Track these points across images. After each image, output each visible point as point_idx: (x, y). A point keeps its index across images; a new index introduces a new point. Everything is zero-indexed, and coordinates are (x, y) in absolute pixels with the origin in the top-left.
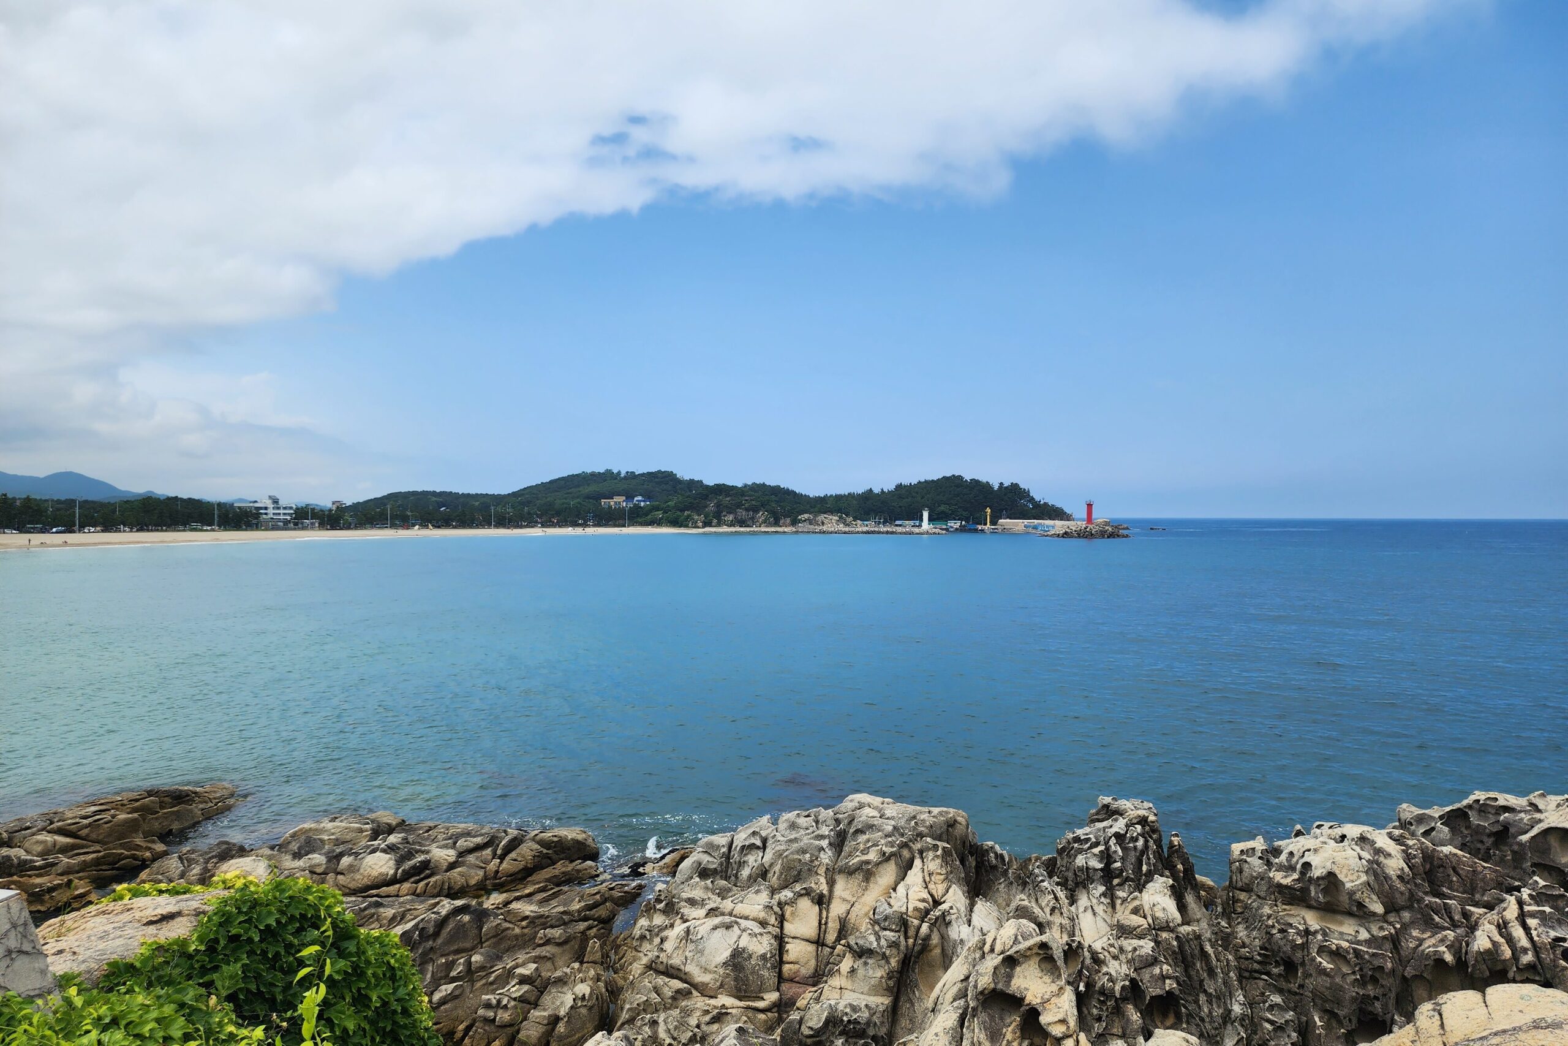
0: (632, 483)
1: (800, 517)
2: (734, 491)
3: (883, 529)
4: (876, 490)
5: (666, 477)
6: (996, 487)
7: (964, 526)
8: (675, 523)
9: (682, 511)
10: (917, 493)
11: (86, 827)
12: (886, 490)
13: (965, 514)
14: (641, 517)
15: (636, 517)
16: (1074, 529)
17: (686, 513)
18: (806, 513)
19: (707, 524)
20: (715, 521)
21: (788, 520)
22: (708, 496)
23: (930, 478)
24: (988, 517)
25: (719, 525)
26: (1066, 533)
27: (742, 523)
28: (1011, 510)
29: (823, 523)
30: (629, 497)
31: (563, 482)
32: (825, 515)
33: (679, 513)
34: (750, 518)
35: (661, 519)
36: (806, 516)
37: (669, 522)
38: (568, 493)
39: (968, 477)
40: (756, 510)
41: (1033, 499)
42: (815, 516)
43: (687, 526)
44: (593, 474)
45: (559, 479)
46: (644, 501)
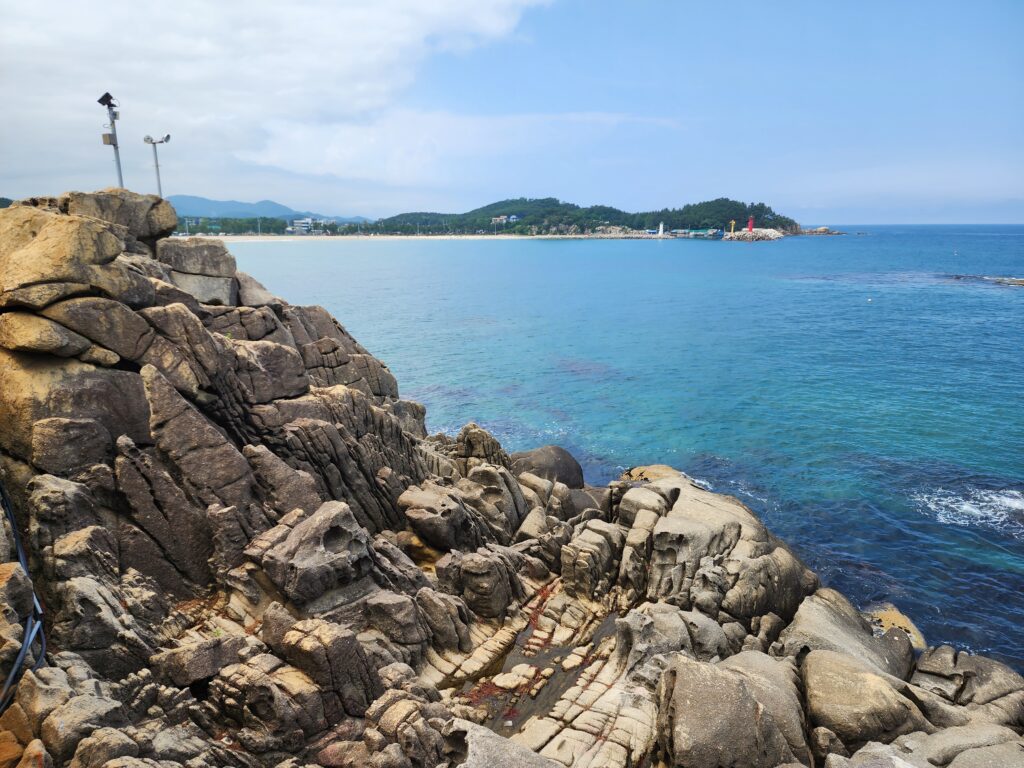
1: (597, 228)
8: (522, 232)
19: (539, 233)
20: (544, 231)
21: (590, 230)
24: (733, 226)
25: (546, 233)
27: (561, 232)
29: (609, 232)
32: (616, 227)
34: (566, 229)
39: (731, 199)
40: (570, 224)
42: (607, 227)
46: (516, 219)
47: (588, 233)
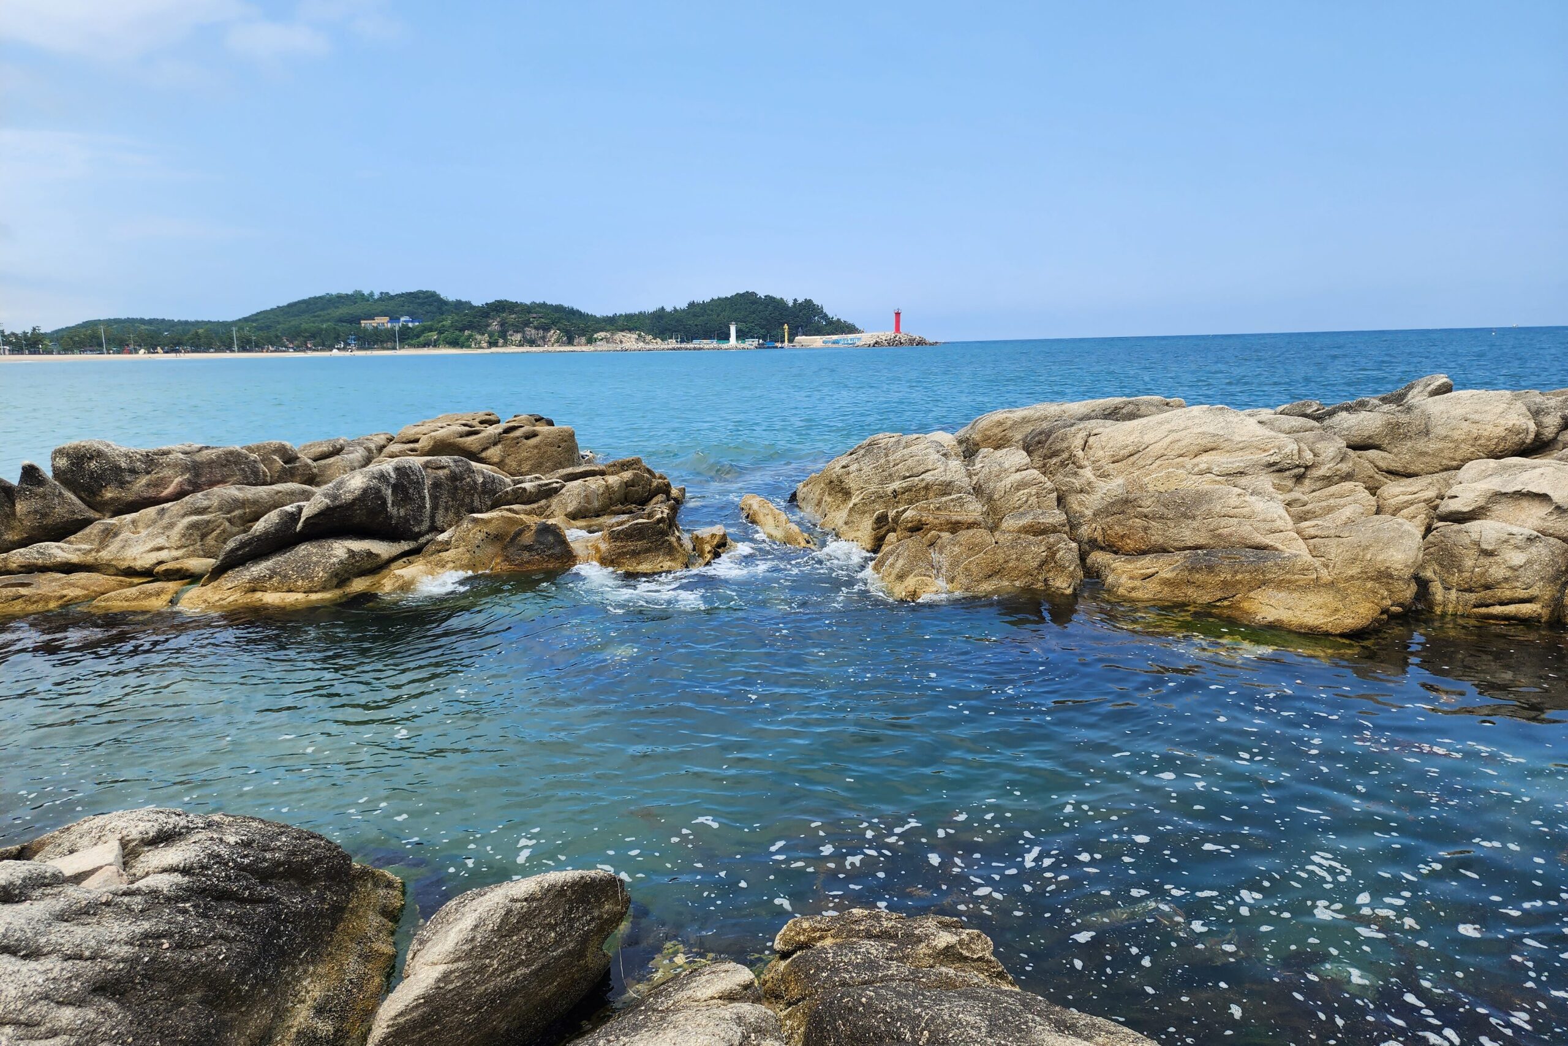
0: (391, 304)
1: (595, 336)
2: (520, 308)
3: (683, 345)
4: (669, 308)
5: (427, 298)
6: (791, 304)
7: (763, 344)
8: (454, 343)
9: (462, 330)
10: (712, 311)
11: (495, 444)
12: (678, 308)
13: (763, 331)
14: (412, 339)
15: (405, 338)
16: (884, 338)
17: (467, 333)
18: (602, 331)
19: (492, 344)
20: (501, 341)
21: (583, 340)
22: (489, 314)
23: (723, 296)
24: (786, 334)
25: (505, 344)
26: (876, 343)
27: (532, 343)
28: (806, 326)
29: (621, 342)
30: (394, 319)
31: (304, 306)
32: (623, 334)
33: (457, 332)
34: (541, 338)
35: (436, 341)
36: (602, 334)
37: (447, 343)
38: (315, 317)
39: (762, 294)
40: (546, 329)
41: (826, 315)
42: (613, 334)
43: (469, 347)
44: (340, 297)
45: (299, 302)
46: (412, 322)
47: (579, 344)
